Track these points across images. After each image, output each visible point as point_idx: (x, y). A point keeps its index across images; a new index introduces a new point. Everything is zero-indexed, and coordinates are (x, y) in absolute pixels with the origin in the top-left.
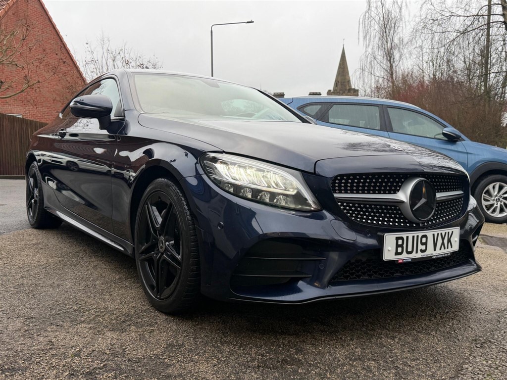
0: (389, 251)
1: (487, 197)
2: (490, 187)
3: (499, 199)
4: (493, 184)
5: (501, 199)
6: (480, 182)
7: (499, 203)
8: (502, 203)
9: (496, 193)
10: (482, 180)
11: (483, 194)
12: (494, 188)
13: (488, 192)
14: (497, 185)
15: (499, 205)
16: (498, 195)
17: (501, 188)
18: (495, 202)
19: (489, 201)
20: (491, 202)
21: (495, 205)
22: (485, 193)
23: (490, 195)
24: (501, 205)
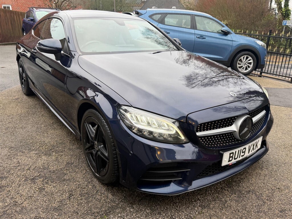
0: (225, 161)
1: (240, 62)
2: (242, 58)
3: (246, 64)
4: (243, 56)
5: (247, 64)
6: (237, 56)
7: (245, 65)
8: (247, 66)
9: (244, 61)
10: (239, 54)
11: (238, 61)
12: (244, 58)
13: (241, 60)
14: (246, 56)
15: (245, 67)
16: (245, 62)
17: (247, 58)
18: (243, 65)
19: (240, 64)
20: (242, 65)
21: (243, 67)
22: (239, 61)
23: (242, 62)
24: (246, 67)
